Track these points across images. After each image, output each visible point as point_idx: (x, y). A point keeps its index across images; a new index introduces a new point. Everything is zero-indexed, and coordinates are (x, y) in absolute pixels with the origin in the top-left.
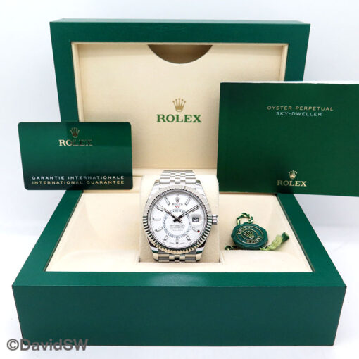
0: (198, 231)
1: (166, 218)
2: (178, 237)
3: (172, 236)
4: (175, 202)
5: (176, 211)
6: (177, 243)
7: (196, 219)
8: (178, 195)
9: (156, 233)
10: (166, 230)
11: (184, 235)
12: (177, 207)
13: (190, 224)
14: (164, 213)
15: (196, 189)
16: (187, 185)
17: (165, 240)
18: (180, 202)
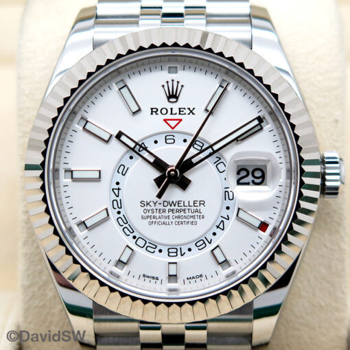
0: (263, 226)
1: (122, 170)
2: (174, 251)
3: (151, 246)
4: (162, 102)
5: (169, 139)
6: (173, 277)
7: (252, 173)
8: (173, 70)
9: (80, 233)
10: (124, 223)
11: (202, 243)
12: (173, 122)
13: (227, 195)
14: (117, 149)
15: (250, 44)
16: (212, 29)
17: (120, 263)
18: (183, 102)
